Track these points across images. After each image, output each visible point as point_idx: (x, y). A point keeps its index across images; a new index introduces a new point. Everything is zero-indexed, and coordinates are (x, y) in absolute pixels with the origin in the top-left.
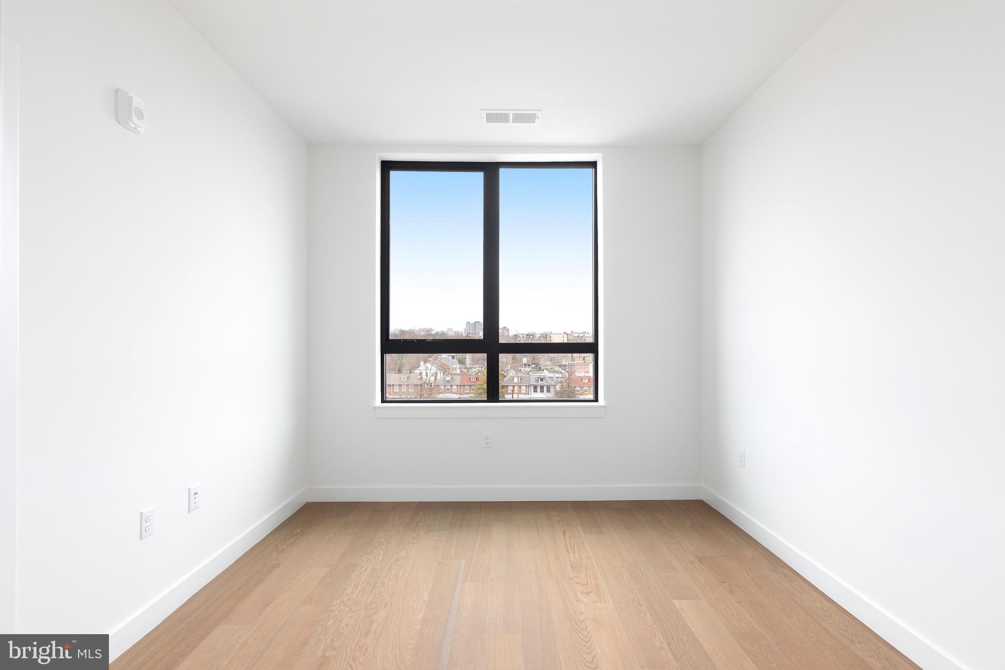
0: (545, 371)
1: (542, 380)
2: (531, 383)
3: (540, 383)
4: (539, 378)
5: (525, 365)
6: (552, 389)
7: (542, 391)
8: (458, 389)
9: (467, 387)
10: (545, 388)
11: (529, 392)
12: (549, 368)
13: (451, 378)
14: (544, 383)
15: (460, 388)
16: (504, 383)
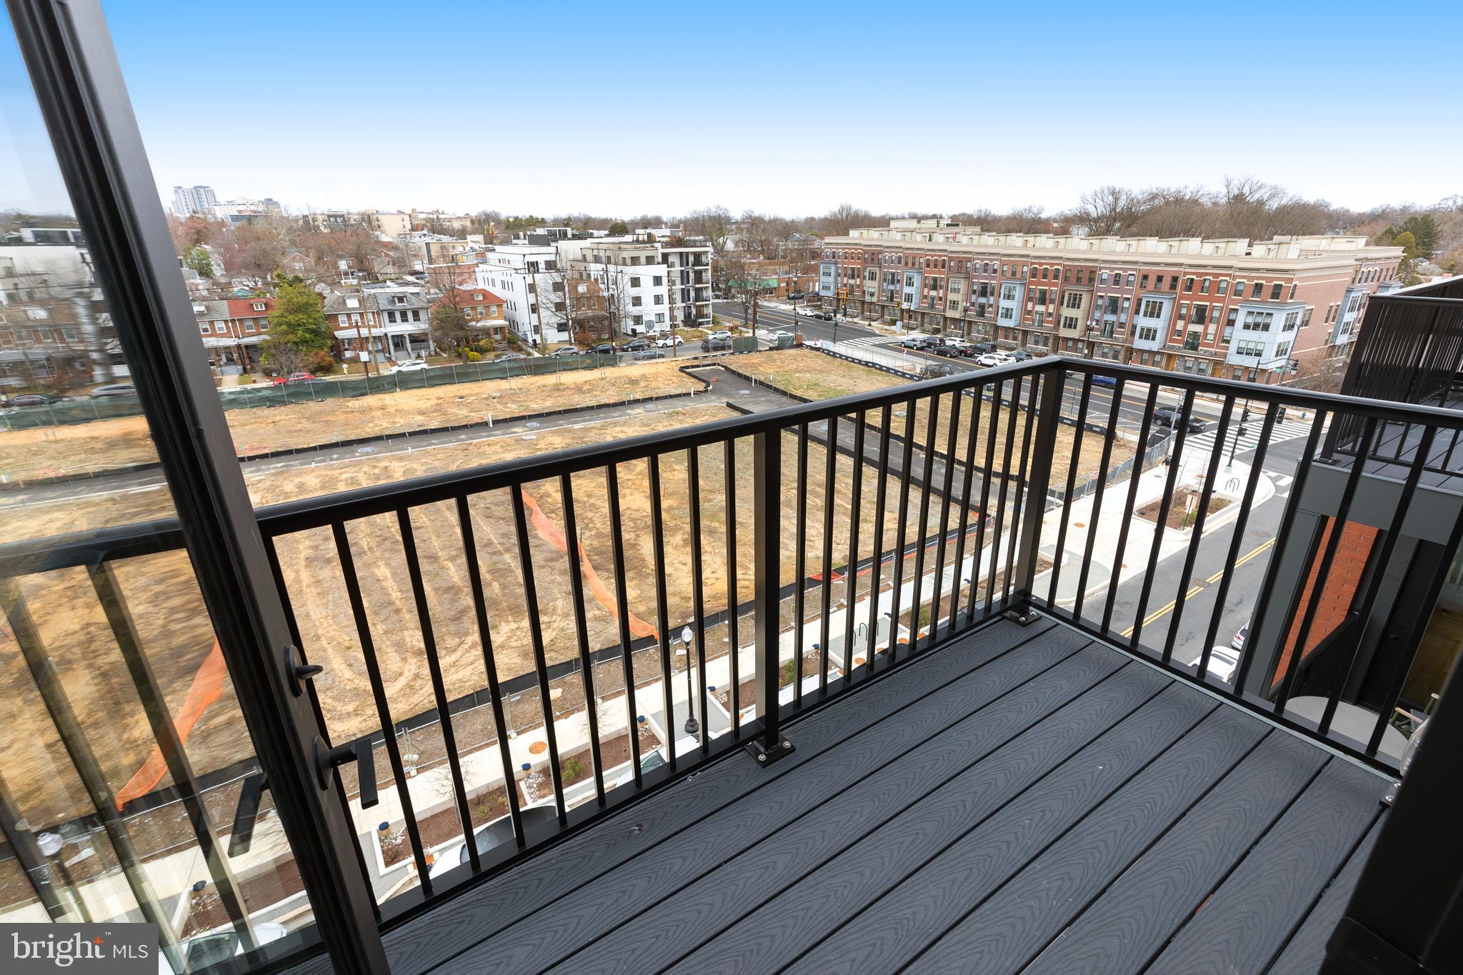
0: (388, 283)
1: (401, 300)
2: (382, 307)
3: (399, 305)
4: (394, 297)
5: (346, 274)
6: (422, 315)
7: (404, 319)
8: (228, 328)
9: (250, 323)
10: (410, 315)
11: (380, 322)
12: (393, 276)
13: (207, 308)
14: (405, 305)
15: (235, 326)
16: (328, 310)
